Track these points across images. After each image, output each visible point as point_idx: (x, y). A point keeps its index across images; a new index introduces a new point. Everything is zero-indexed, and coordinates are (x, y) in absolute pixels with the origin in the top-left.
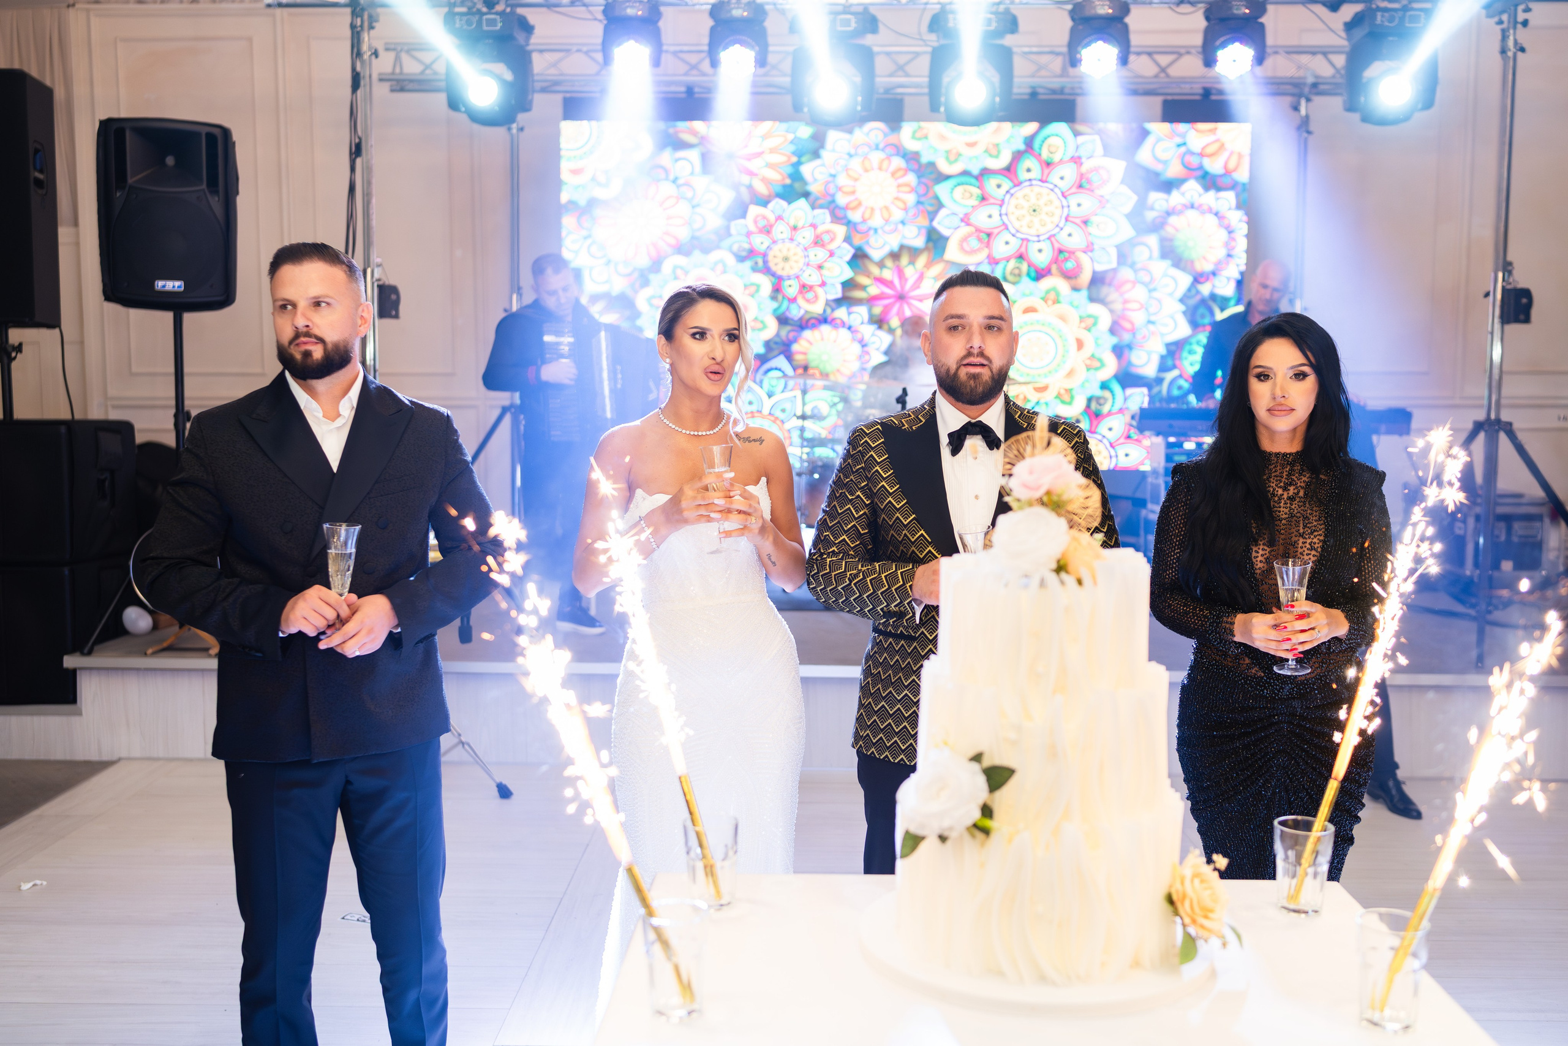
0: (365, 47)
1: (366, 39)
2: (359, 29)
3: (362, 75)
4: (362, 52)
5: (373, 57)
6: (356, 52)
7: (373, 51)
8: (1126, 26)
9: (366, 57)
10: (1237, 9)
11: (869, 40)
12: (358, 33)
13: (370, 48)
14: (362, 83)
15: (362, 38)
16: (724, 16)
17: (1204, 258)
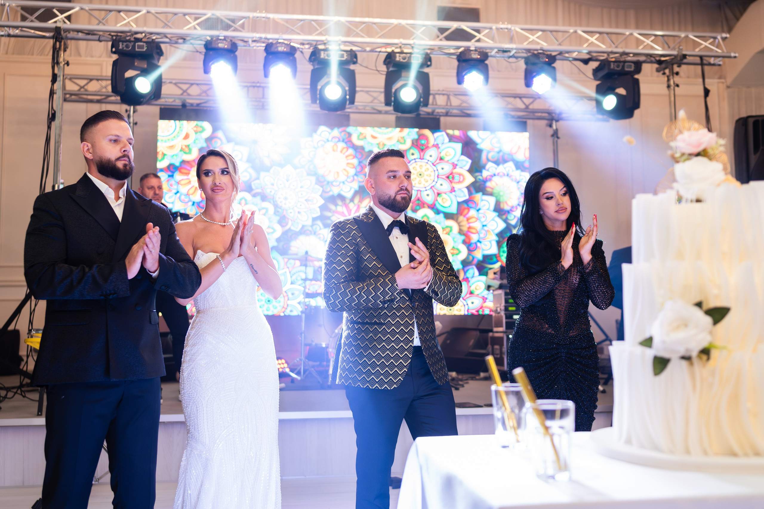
0: (61, 60)
1: (62, 55)
2: (57, 49)
3: (58, 75)
4: (60, 62)
5: (66, 66)
6: (55, 62)
7: (66, 62)
8: (487, 65)
9: (62, 65)
10: (542, 59)
11: (352, 67)
12: (58, 52)
13: (64, 60)
14: (58, 79)
15: (60, 54)
16: (273, 49)
17: (506, 202)
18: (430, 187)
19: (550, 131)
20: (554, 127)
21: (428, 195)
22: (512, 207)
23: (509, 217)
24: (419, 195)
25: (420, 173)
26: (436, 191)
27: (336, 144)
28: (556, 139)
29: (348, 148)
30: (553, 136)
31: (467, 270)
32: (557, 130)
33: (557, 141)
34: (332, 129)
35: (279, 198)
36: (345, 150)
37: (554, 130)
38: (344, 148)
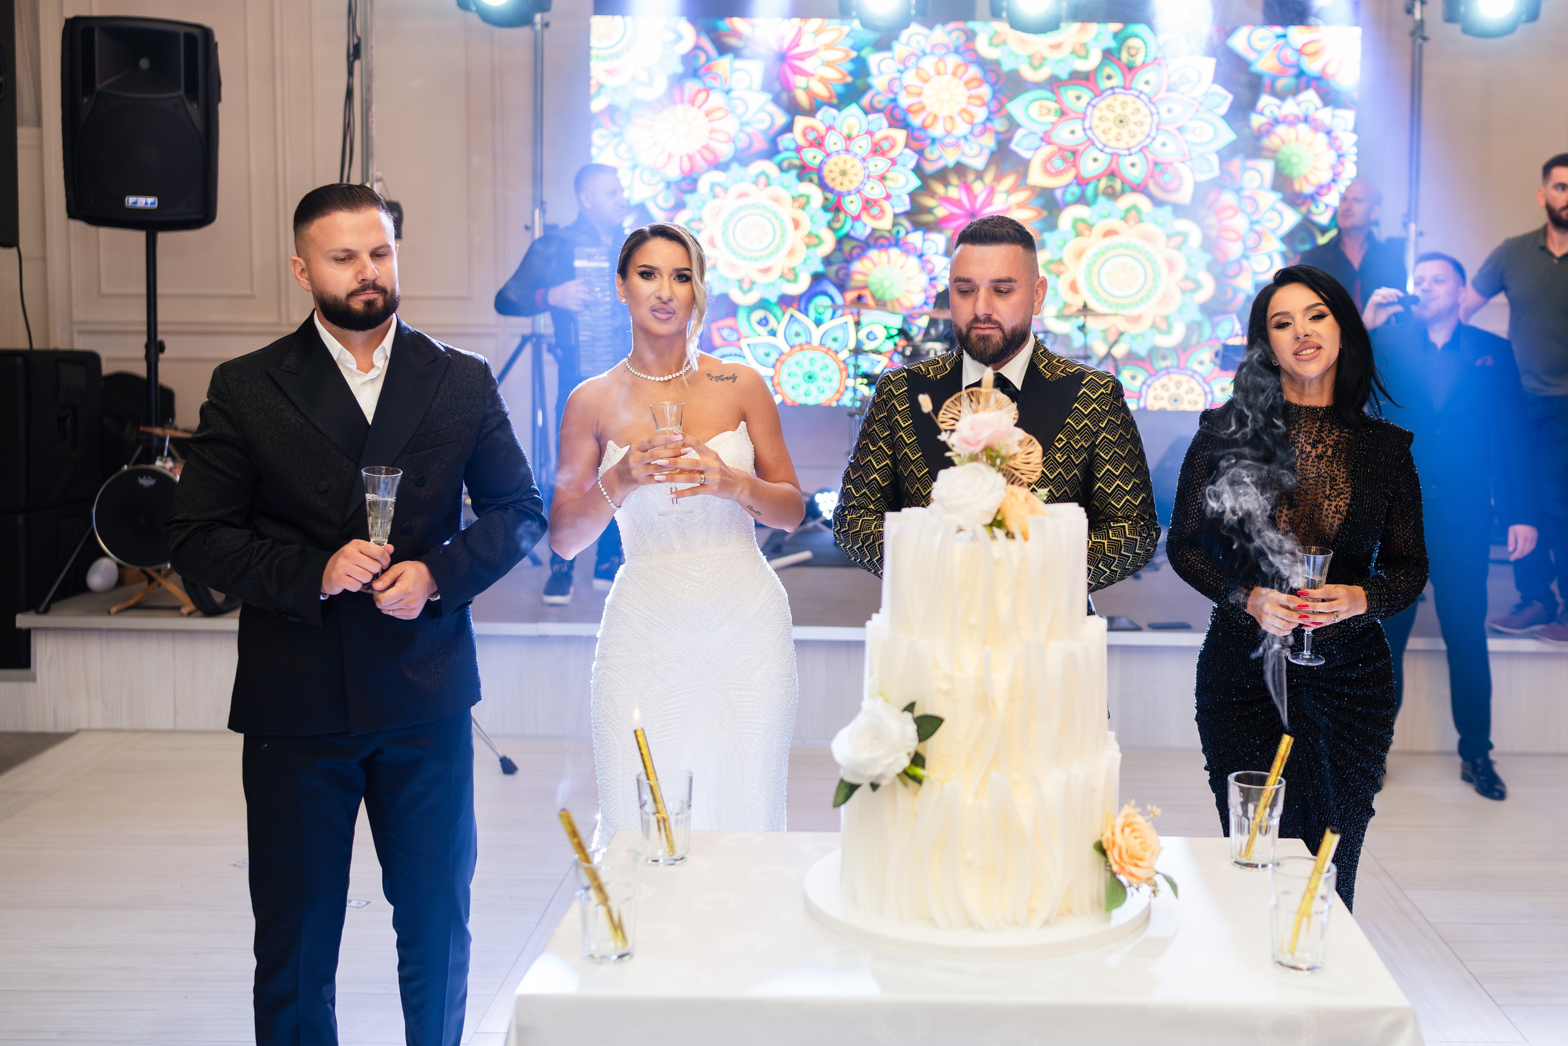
17: (1306, 178)
18: (1138, 148)
19: (1408, 24)
20: (1418, 15)
21: (1133, 165)
22: (1321, 187)
23: (1313, 209)
24: (1114, 165)
25: (1120, 118)
26: (1151, 157)
27: (941, 59)
28: (1420, 41)
29: (966, 64)
30: (1412, 34)
31: (1218, 323)
32: (1422, 21)
33: (1421, 46)
34: (931, 27)
35: (831, 171)
36: (962, 69)
37: (1415, 21)
38: (958, 66)
